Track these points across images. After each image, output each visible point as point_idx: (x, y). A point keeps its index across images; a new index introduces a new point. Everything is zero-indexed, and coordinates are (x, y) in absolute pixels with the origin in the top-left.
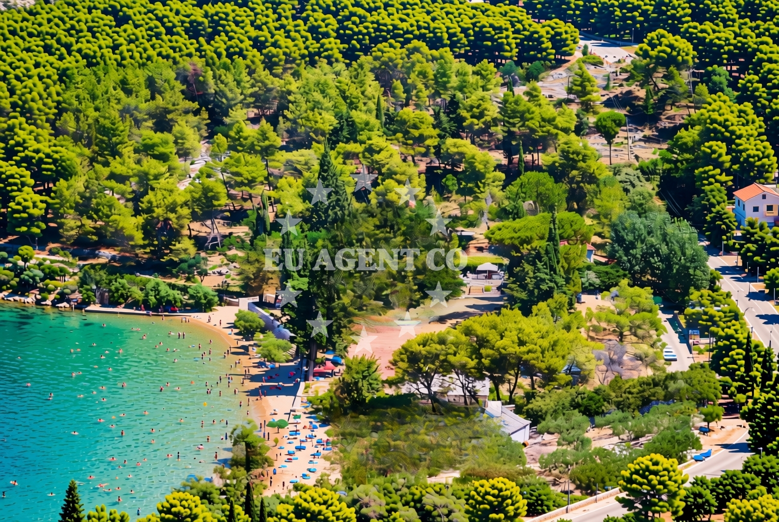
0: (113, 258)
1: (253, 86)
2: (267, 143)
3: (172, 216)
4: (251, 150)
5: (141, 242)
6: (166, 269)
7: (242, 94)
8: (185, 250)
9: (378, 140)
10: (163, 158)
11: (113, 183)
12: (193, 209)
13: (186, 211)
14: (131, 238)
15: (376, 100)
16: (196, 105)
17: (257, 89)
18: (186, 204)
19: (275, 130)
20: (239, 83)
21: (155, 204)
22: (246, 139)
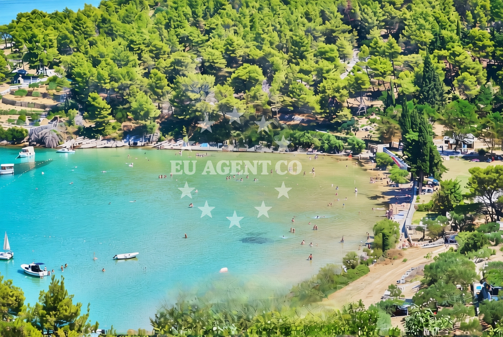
0: (303, 121)
1: (384, 15)
2: (393, 50)
3: (337, 95)
4: (383, 54)
5: (319, 111)
6: (334, 127)
7: (377, 20)
8: (345, 116)
9: (458, 49)
10: (331, 60)
11: (301, 75)
12: (350, 91)
13: (345, 92)
14: (313, 108)
15: (456, 24)
16: (350, 27)
17: (386, 17)
18: (345, 87)
19: (397, 43)
20: (375, 13)
21: (327, 88)
22: (380, 48)
